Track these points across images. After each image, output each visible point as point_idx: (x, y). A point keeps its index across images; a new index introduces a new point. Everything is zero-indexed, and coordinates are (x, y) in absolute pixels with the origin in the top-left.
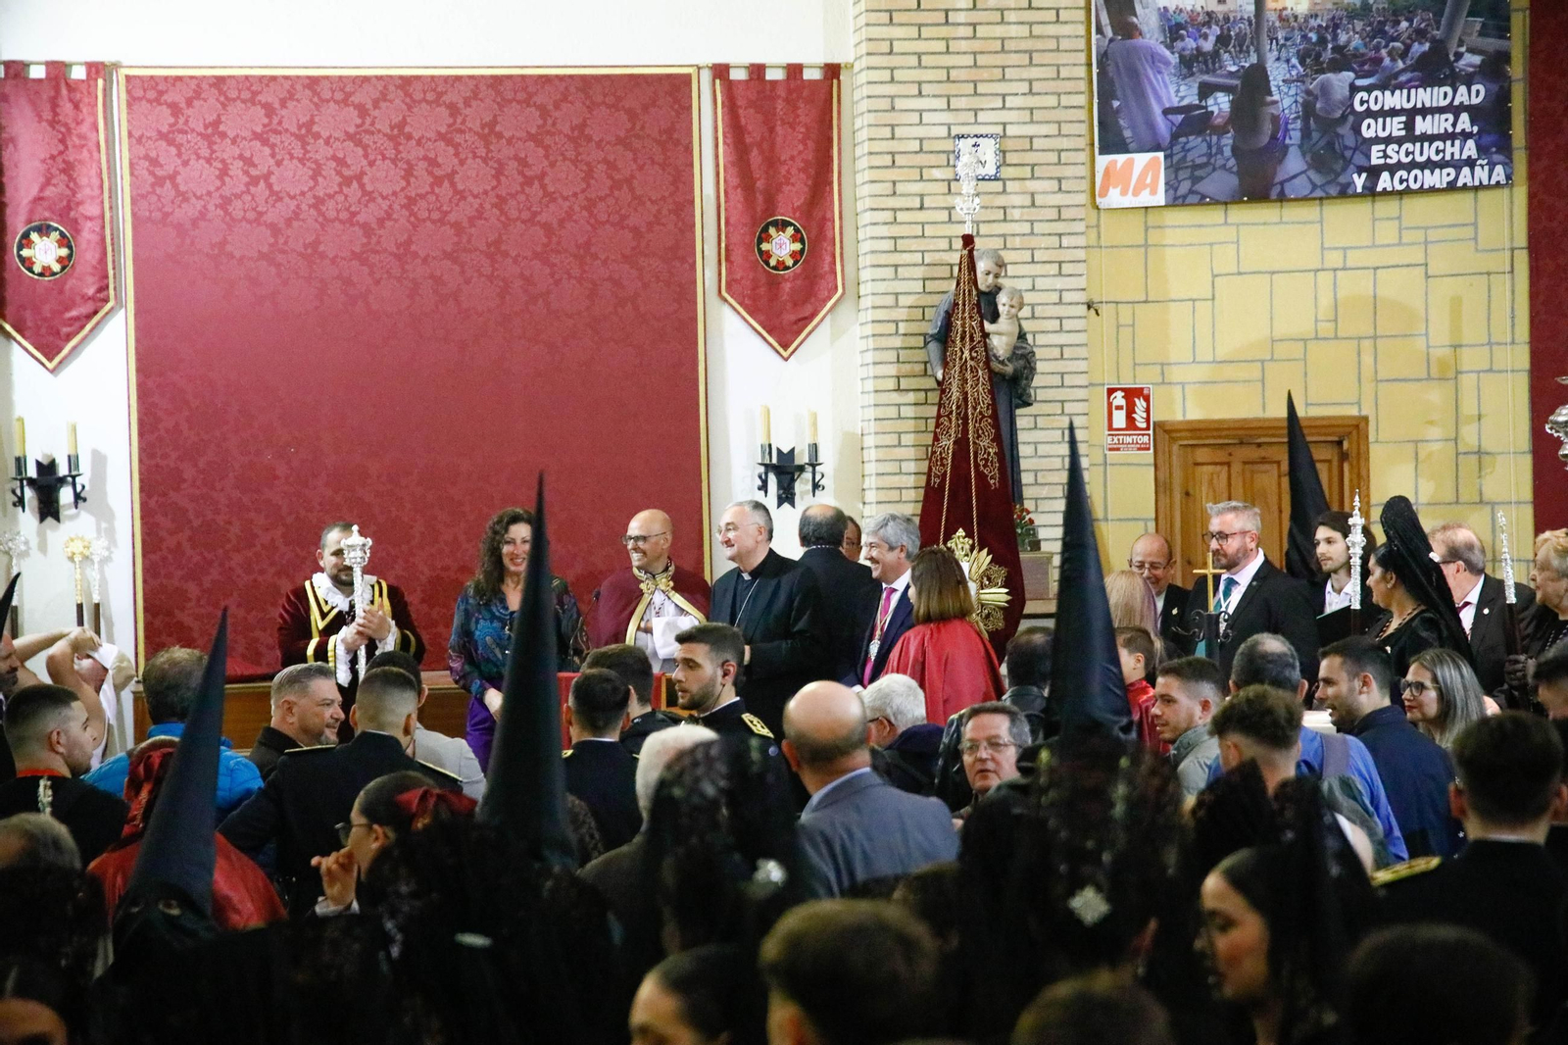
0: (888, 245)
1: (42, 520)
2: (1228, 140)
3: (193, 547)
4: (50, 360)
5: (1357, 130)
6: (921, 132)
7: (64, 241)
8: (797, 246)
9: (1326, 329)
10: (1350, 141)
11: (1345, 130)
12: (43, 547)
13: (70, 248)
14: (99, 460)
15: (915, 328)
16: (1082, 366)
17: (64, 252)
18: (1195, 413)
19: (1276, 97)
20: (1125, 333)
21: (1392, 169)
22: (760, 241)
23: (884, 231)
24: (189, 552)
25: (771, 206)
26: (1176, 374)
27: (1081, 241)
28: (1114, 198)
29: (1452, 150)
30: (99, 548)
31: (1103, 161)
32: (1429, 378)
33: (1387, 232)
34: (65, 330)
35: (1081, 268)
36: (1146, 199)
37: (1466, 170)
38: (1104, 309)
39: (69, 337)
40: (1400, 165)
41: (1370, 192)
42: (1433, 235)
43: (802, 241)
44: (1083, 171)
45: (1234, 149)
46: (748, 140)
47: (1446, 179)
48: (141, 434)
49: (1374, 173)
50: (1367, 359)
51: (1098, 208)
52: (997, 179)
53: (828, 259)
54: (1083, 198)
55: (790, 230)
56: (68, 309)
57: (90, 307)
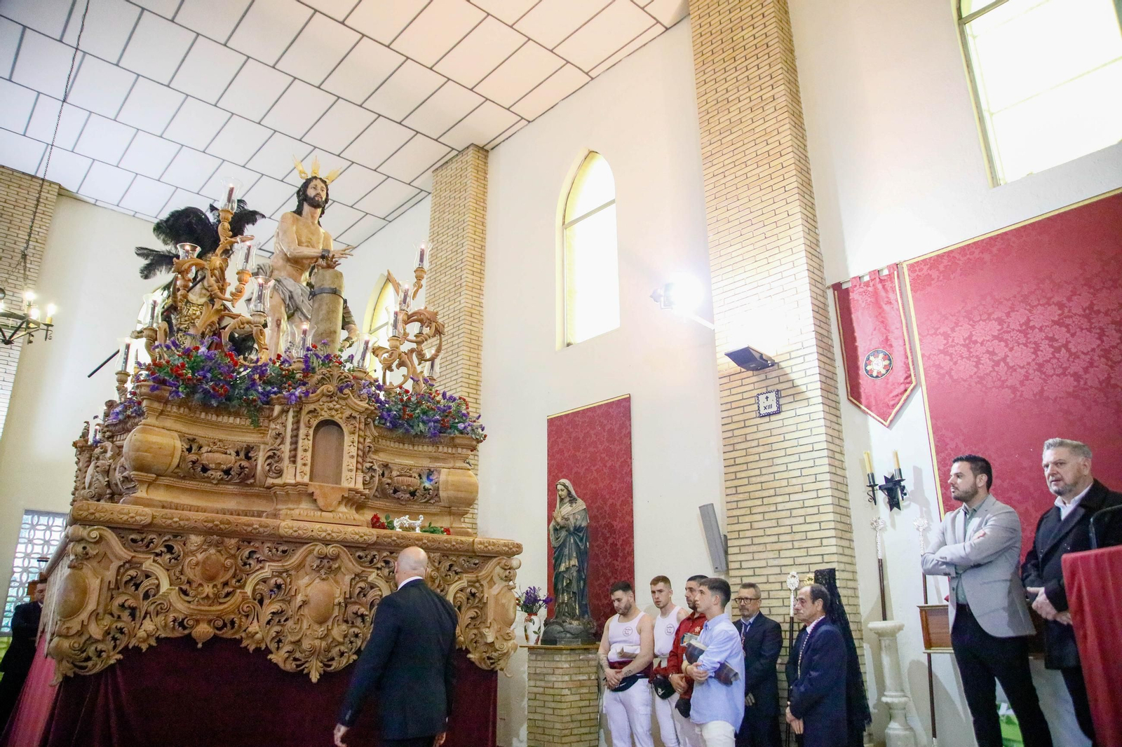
1: (891, 509)
4: (886, 421)
7: (887, 357)
12: (893, 525)
13: (890, 360)
14: (917, 472)
34: (892, 403)
39: (894, 406)
48: (937, 453)
56: (891, 392)
57: (902, 388)
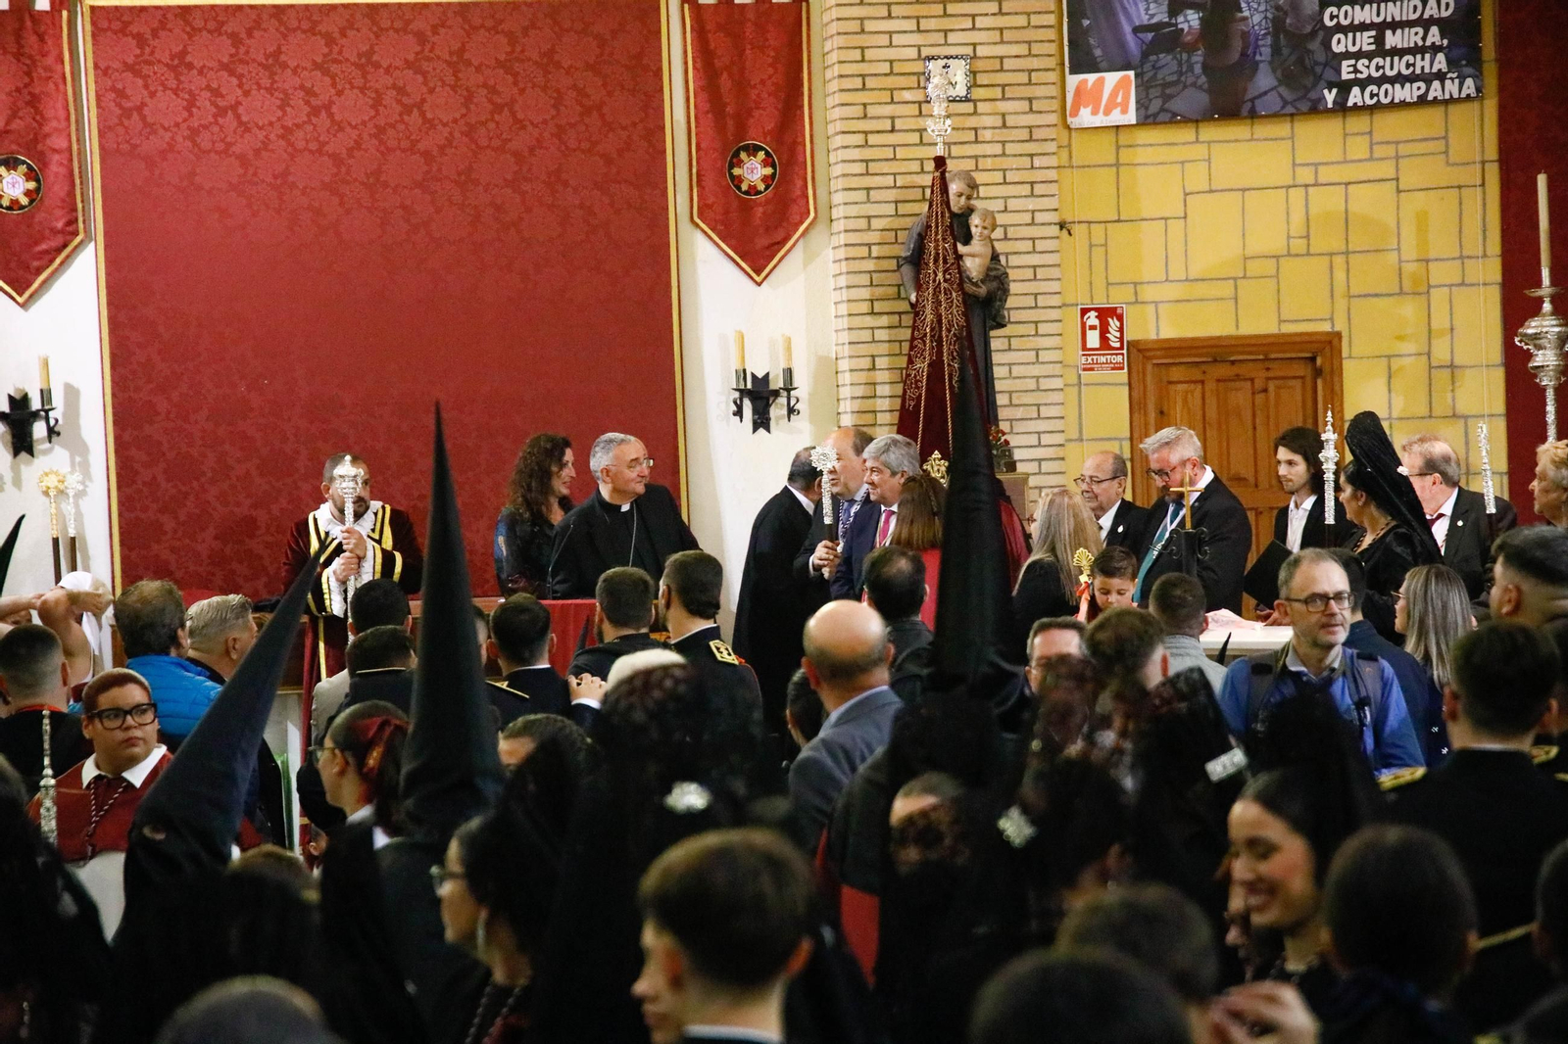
0: (859, 168)
1: (16, 455)
2: (1198, 58)
3: (168, 480)
4: (20, 293)
5: (1327, 45)
6: (891, 54)
7: (31, 175)
8: (769, 171)
9: (1299, 245)
10: (1320, 57)
11: (1315, 45)
12: (17, 482)
13: (38, 181)
14: (72, 393)
15: (886, 250)
16: (1055, 286)
17: (32, 185)
18: (1169, 332)
19: (1246, 14)
20: (1098, 253)
21: (1363, 84)
22: (732, 166)
23: (856, 154)
24: (163, 484)
25: (741, 130)
26: (1148, 293)
27: (1053, 161)
28: (1086, 118)
29: (1422, 64)
30: (73, 482)
31: (1073, 81)
32: (1401, 293)
33: (1359, 148)
34: (36, 264)
35: (1053, 189)
36: (1117, 118)
37: (1436, 84)
38: (1076, 229)
40: (1370, 80)
41: (1342, 108)
42: (1403, 149)
43: (773, 166)
44: (1053, 91)
45: (1205, 67)
46: (718, 63)
47: (1416, 94)
48: (113, 367)
49: (1345, 88)
50: (1340, 275)
51: (1068, 128)
52: (967, 100)
53: (799, 183)
54: (1053, 118)
55: (761, 155)
56: (36, 243)
57: (59, 240)
